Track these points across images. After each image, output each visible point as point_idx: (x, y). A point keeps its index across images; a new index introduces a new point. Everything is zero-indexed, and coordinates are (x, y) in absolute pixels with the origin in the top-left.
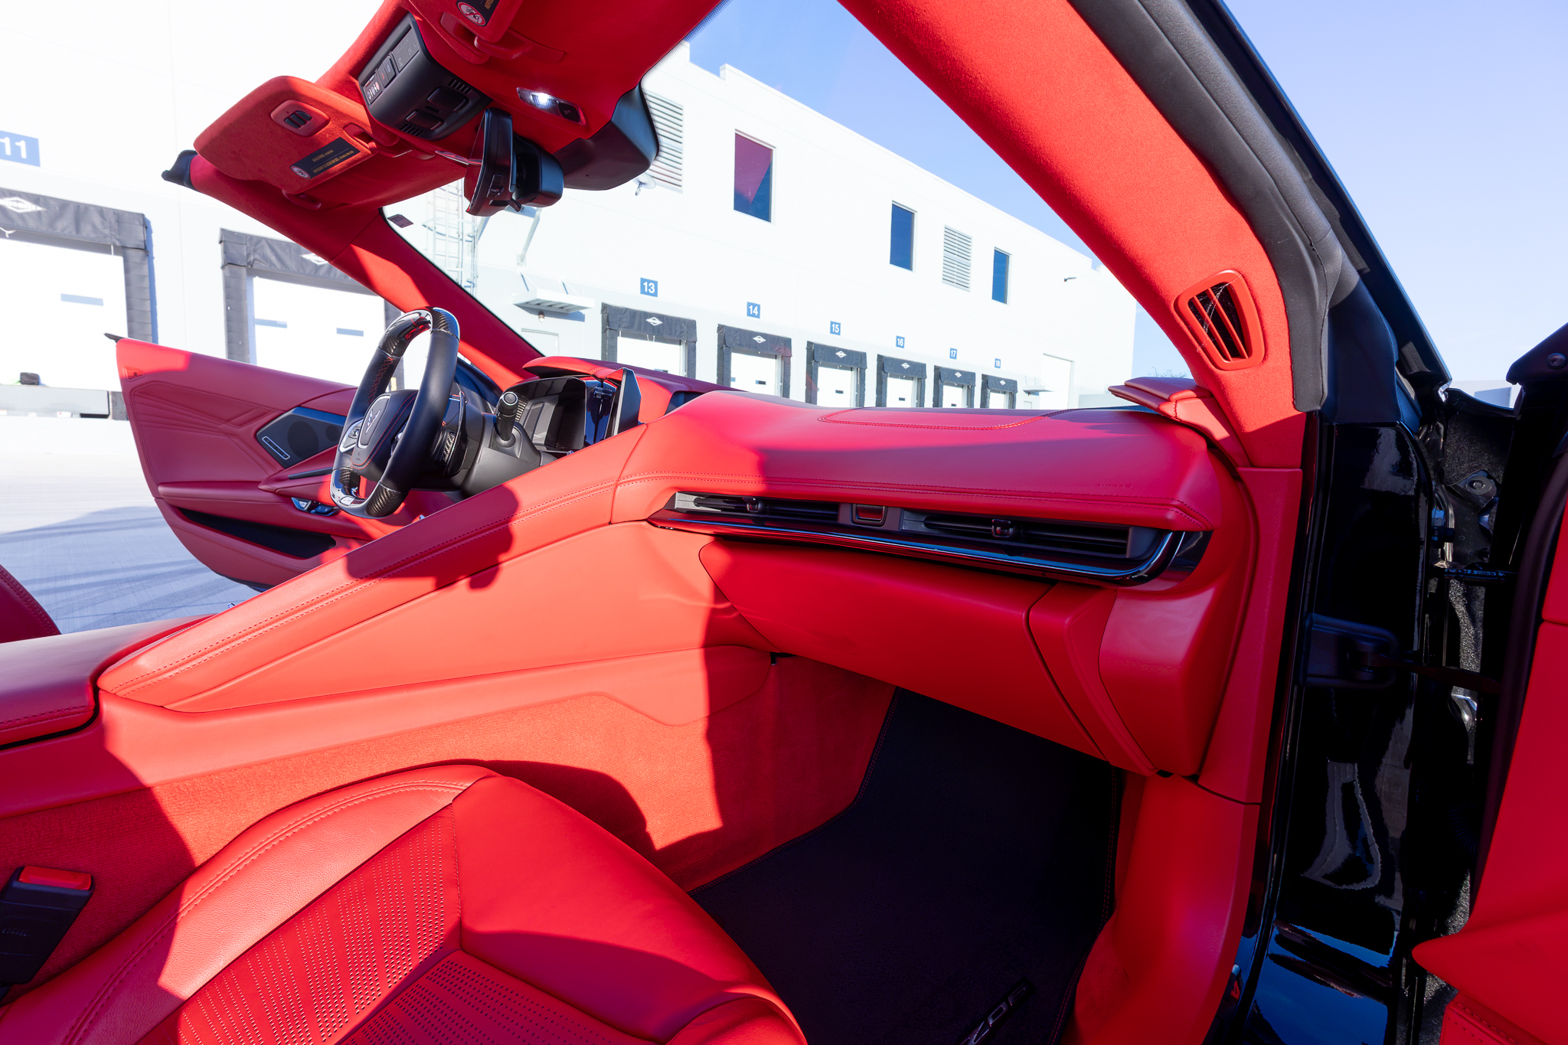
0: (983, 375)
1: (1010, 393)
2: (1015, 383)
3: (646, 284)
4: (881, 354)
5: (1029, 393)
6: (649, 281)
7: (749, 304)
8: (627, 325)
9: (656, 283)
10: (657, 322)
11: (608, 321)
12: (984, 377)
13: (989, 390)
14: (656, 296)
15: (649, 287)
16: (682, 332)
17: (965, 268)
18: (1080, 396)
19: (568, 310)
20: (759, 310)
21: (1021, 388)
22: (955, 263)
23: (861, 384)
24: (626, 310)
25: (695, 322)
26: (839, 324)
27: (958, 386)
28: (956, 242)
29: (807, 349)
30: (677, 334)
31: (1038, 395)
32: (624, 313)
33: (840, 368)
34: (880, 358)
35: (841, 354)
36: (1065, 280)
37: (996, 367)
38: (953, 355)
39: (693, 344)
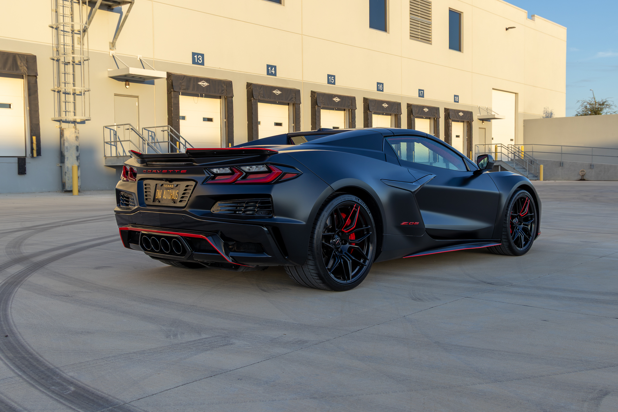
0: (445, 109)
1: (468, 122)
2: (471, 113)
3: (196, 56)
4: (366, 97)
5: (483, 120)
6: (198, 54)
7: (268, 66)
8: (185, 87)
9: (203, 55)
10: (205, 84)
11: (172, 85)
12: (446, 110)
13: (450, 121)
14: (204, 65)
15: (198, 59)
16: (223, 90)
17: (428, 26)
18: (525, 121)
19: (144, 79)
20: (275, 70)
21: (475, 117)
22: (419, 23)
23: (352, 121)
24: (184, 77)
25: (231, 82)
26: (334, 76)
27: (426, 118)
28: (419, 6)
29: (311, 96)
30: (220, 91)
31: (490, 121)
32: (183, 79)
33: (336, 110)
34: (365, 100)
35: (337, 100)
36: (507, 29)
37: (455, 101)
38: (421, 93)
39: (230, 99)
